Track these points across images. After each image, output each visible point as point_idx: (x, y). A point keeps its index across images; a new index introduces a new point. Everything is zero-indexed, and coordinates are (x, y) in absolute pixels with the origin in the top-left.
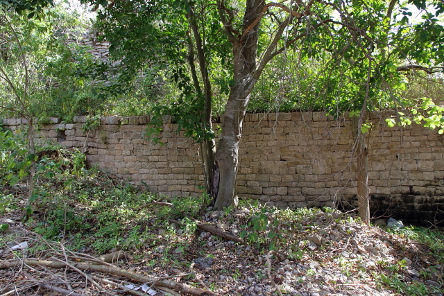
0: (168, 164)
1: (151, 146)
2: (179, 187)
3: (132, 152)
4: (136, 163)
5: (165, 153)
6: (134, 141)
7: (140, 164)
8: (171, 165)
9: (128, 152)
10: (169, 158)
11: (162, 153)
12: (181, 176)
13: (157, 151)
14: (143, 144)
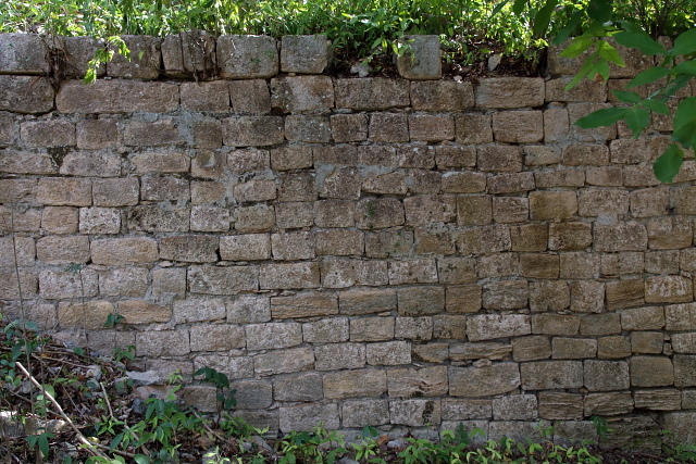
0: (319, 272)
1: (231, 188)
2: (375, 377)
3: (133, 216)
4: (158, 272)
5: (303, 217)
6: (142, 161)
7: (177, 274)
8: (336, 277)
9: (111, 220)
10: (321, 244)
11: (289, 217)
12: (381, 327)
13: (262, 211)
14: (187, 176)
